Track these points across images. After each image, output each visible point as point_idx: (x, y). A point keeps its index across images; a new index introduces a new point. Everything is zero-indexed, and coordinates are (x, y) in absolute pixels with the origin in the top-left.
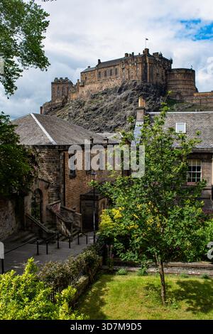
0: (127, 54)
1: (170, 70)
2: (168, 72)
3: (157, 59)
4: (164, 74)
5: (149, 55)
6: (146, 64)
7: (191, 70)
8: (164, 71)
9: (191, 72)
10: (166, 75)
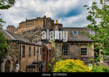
0: (37, 17)
1: (53, 24)
2: (53, 25)
3: (49, 20)
4: (51, 25)
5: (46, 18)
6: (45, 21)
7: (61, 24)
8: (51, 24)
9: (61, 25)
10: (52, 26)
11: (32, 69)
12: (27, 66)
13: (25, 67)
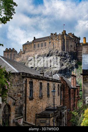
0: (52, 34)
1: (79, 44)
2: (78, 45)
3: (71, 37)
4: (75, 46)
5: (66, 35)
6: (64, 39)
8: (75, 44)
10: (77, 46)
11: (45, 119)
12: (36, 114)
13: (33, 116)
